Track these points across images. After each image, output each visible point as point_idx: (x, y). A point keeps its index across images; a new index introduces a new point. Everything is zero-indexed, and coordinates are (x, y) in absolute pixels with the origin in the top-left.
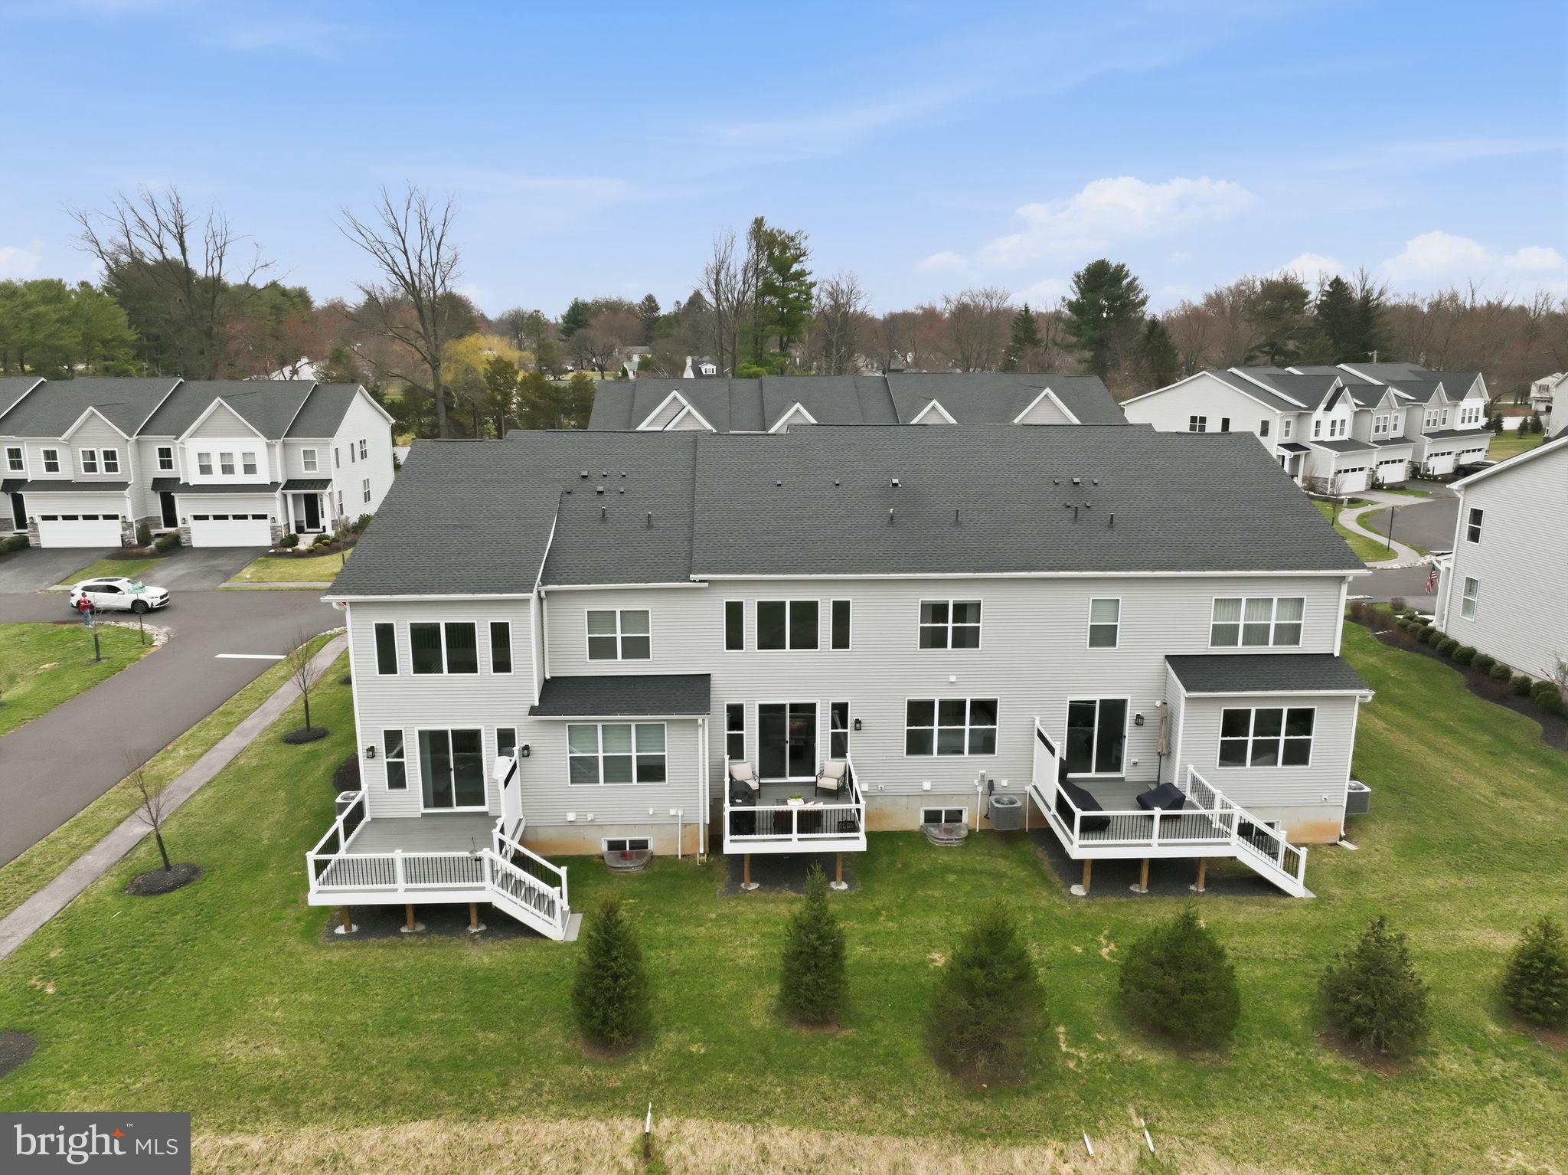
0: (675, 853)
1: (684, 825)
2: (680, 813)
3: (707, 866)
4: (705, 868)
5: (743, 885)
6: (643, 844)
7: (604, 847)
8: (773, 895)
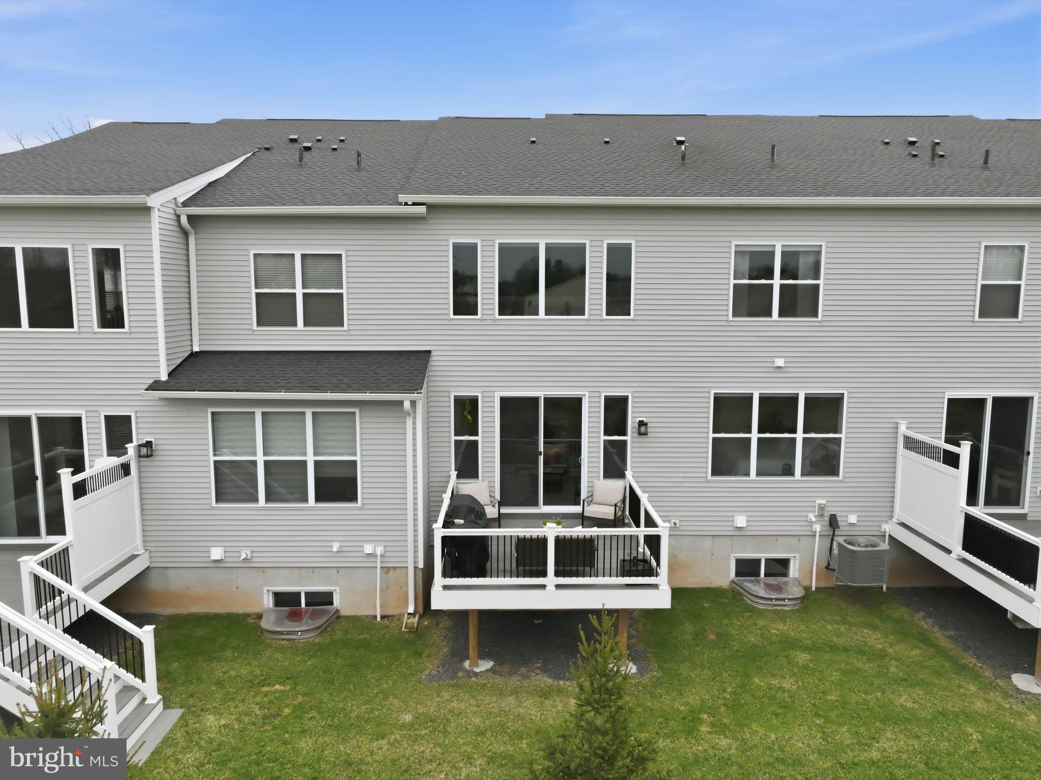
0: (370, 612)
1: (386, 570)
2: (379, 550)
3: (417, 633)
4: (412, 636)
5: (467, 664)
6: (325, 599)
7: (268, 602)
8: (515, 681)
